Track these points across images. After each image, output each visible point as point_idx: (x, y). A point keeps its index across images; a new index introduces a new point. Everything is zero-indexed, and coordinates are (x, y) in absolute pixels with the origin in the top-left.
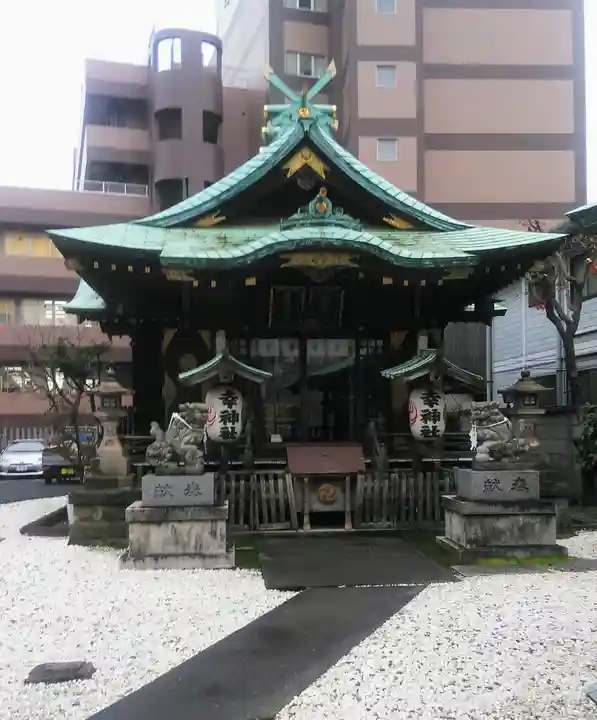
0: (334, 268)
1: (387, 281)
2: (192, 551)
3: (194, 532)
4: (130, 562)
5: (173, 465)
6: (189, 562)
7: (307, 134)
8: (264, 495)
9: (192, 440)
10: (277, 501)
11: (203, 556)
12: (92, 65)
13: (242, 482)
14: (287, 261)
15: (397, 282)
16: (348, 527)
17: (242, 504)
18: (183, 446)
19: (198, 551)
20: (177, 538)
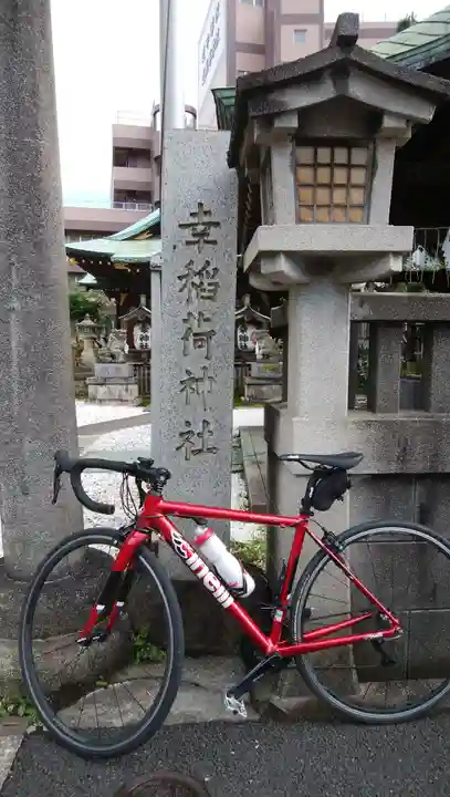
2: (117, 398)
3: (117, 390)
4: (89, 402)
5: (110, 359)
6: (114, 403)
9: (119, 347)
11: (121, 400)
12: (115, 127)
18: (114, 350)
20: (110, 392)
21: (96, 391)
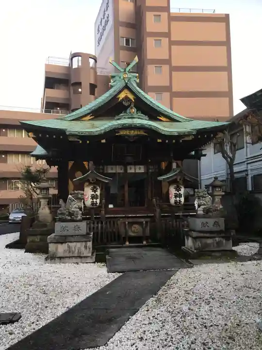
0: (137, 135)
1: (159, 141)
2: (76, 255)
3: (77, 246)
4: (49, 261)
5: (69, 218)
6: (74, 260)
7: (126, 84)
8: (109, 230)
9: (77, 207)
11: (81, 257)
12: (47, 66)
14: (118, 132)
15: (164, 141)
16: (145, 243)
17: (100, 234)
18: (73, 209)
19: (79, 255)
20: (70, 250)
21: (57, 249)
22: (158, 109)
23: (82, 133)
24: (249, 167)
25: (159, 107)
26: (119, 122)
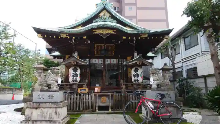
0: (109, 34)
1: (124, 38)
2: (48, 119)
5: (46, 88)
7: (105, 6)
8: (84, 100)
9: (54, 79)
10: (89, 102)
11: (51, 121)
13: (78, 96)
14: (95, 32)
16: (110, 111)
17: (78, 103)
18: (50, 81)
19: (50, 119)
20: (43, 114)
21: (32, 113)
22: (125, 22)
23: (69, 31)
24: (184, 65)
25: (125, 21)
26: (96, 24)
